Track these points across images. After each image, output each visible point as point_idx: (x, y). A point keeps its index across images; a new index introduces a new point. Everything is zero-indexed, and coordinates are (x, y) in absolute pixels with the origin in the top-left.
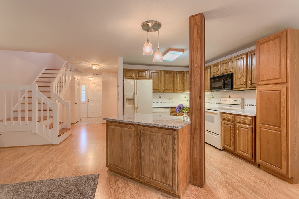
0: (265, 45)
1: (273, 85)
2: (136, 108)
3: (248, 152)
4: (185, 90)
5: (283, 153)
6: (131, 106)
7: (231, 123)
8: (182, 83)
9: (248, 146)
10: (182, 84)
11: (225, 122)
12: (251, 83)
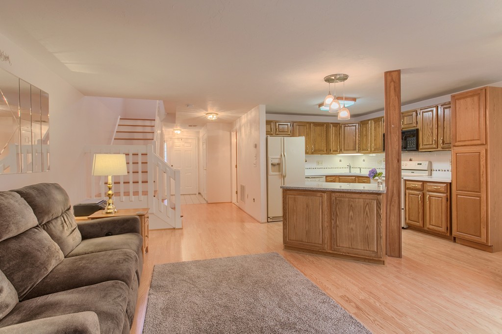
0: (462, 101)
1: (472, 147)
2: (284, 177)
3: (441, 225)
4: (343, 150)
5: (482, 220)
6: (277, 173)
7: (419, 193)
8: (338, 140)
9: (442, 218)
10: (338, 142)
11: (410, 191)
12: (443, 142)
